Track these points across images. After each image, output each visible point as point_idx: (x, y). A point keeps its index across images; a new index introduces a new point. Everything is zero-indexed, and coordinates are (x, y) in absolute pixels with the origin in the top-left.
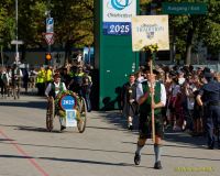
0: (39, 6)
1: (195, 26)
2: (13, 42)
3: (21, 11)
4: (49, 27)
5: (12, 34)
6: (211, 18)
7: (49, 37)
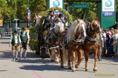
0: (25, 6)
1: (84, 13)
2: (15, 19)
3: (18, 8)
4: (29, 14)
5: (14, 16)
6: (90, 10)
7: (29, 17)
